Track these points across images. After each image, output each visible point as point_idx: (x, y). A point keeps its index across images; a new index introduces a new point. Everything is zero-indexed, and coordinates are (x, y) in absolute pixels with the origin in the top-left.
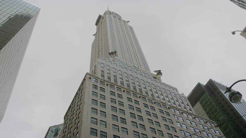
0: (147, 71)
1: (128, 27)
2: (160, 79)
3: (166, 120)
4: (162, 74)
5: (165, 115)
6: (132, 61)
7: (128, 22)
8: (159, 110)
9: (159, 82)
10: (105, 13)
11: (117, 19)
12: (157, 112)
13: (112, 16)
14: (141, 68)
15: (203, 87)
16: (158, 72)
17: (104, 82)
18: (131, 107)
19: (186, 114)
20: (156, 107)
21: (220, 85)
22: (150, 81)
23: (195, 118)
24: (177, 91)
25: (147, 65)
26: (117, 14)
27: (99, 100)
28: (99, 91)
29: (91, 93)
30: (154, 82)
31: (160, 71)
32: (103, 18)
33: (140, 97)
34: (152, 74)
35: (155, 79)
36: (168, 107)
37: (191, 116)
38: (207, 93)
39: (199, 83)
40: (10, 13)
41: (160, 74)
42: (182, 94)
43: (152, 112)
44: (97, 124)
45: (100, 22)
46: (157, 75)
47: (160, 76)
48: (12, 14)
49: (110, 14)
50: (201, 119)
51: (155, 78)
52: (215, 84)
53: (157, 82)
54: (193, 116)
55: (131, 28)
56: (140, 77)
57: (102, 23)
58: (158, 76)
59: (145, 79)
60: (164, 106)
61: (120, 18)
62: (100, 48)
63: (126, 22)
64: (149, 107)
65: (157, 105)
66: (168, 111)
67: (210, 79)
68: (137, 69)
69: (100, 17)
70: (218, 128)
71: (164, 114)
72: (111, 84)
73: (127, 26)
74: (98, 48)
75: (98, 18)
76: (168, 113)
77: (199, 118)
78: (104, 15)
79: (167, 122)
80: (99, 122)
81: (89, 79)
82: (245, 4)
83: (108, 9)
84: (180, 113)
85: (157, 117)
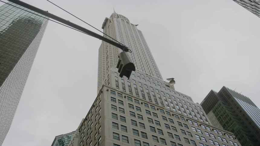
0: (160, 79)
1: (137, 31)
2: (173, 88)
3: (185, 133)
4: (175, 82)
5: (184, 128)
6: (143, 68)
7: (137, 25)
8: (177, 123)
9: (173, 90)
10: (112, 16)
11: (126, 23)
12: (176, 125)
13: (120, 19)
14: (153, 75)
15: (216, 94)
16: (171, 80)
17: (122, 94)
18: (150, 120)
19: (204, 126)
20: (175, 120)
21: (234, 92)
22: (163, 90)
23: (213, 130)
24: (191, 100)
25: (158, 72)
26: (125, 17)
27: (119, 114)
28: (117, 104)
29: (110, 106)
30: (168, 91)
31: (173, 79)
32: (110, 22)
33: (158, 109)
34: (165, 82)
35: (168, 88)
36: (186, 119)
37: (209, 128)
38: (220, 101)
39: (212, 90)
40: (14, 18)
41: (173, 82)
42: (197, 103)
43: (171, 124)
44: (119, 140)
45: (107, 26)
46: (170, 82)
47: (173, 84)
48: (15, 19)
49: (118, 17)
50: (219, 130)
51: (168, 86)
52: (229, 91)
53: (171, 91)
54: (212, 128)
55: (140, 32)
56: (153, 86)
57: (110, 26)
58: (171, 84)
59: (158, 88)
60: (182, 118)
61: (128, 22)
62: (109, 53)
63: (135, 26)
64: (168, 120)
65: (175, 118)
66: (186, 123)
67: (224, 87)
68: (150, 77)
69: (107, 20)
70: (237, 141)
71: (182, 126)
72: (128, 96)
73: (135, 30)
74: (106, 54)
75: (105, 21)
76: (186, 126)
77: (217, 130)
78: (111, 18)
79: (186, 135)
80: (121, 137)
81: (107, 92)
82: (259, 6)
83: (114, 12)
84: (198, 125)
85: (176, 130)
